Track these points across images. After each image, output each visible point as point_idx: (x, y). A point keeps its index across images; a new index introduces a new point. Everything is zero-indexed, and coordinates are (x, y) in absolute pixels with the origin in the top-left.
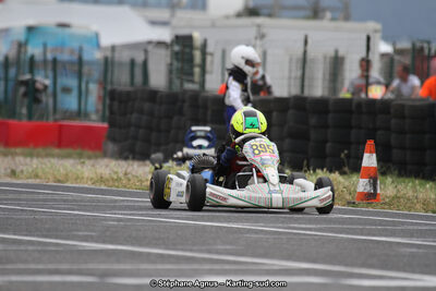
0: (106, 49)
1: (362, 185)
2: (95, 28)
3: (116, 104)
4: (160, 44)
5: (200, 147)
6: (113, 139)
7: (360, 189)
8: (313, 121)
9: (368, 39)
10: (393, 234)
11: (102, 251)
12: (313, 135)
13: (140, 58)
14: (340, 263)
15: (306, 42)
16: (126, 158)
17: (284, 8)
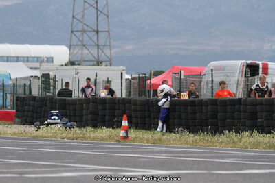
0: (13, 80)
1: (122, 133)
2: (9, 71)
3: (19, 102)
4: (36, 77)
5: (55, 119)
6: (18, 117)
7: (121, 135)
8: (100, 107)
9: (122, 73)
10: (136, 153)
11: (19, 164)
12: (100, 113)
13: (28, 83)
14: (116, 166)
15: (96, 76)
16: (24, 125)
17: (85, 61)
